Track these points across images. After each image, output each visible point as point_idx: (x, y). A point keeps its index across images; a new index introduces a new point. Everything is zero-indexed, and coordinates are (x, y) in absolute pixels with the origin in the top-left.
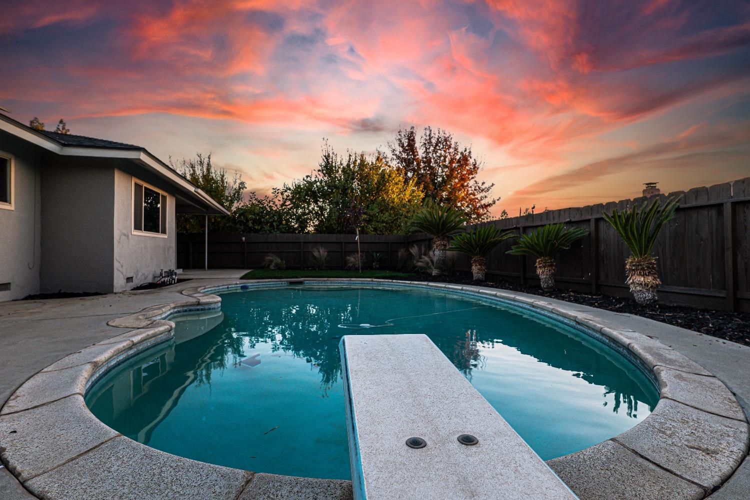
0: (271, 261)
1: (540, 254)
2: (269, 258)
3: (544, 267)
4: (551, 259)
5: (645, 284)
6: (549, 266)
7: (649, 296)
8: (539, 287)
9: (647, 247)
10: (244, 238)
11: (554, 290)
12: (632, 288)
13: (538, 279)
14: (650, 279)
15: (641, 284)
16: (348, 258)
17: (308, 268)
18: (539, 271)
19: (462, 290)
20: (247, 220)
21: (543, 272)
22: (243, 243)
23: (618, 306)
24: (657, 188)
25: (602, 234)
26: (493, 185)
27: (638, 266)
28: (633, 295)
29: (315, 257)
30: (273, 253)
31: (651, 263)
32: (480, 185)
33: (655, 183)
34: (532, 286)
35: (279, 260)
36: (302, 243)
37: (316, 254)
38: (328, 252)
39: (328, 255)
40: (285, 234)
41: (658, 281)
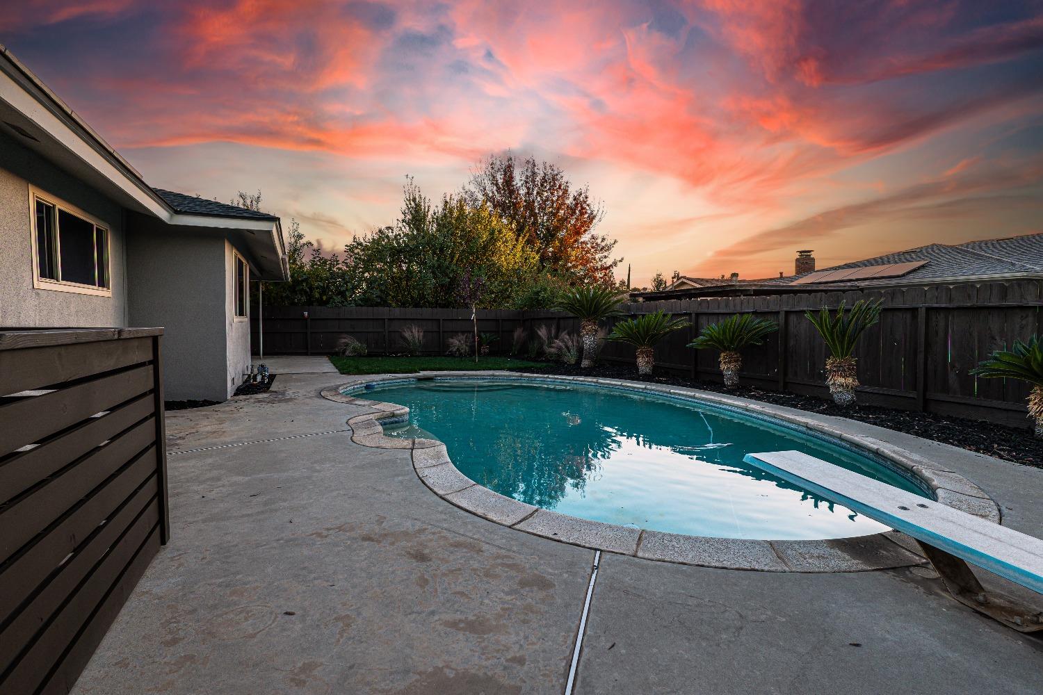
0: (347, 345)
1: (725, 349)
2: (343, 340)
3: (730, 362)
4: (736, 354)
5: (846, 385)
6: (735, 361)
7: (848, 397)
8: (723, 385)
9: (848, 348)
10: (306, 314)
11: (738, 387)
12: (832, 389)
13: (721, 374)
14: (850, 380)
15: (843, 385)
16: (451, 340)
17: (396, 353)
18: (723, 367)
19: (645, 388)
20: (311, 288)
21: (728, 368)
22: (306, 319)
23: (821, 408)
24: (812, 256)
25: (792, 328)
26: (615, 242)
27: (840, 367)
28: (832, 396)
29: (405, 339)
30: (346, 333)
31: (852, 365)
32: (599, 241)
33: (809, 251)
34: (715, 383)
35: (357, 344)
36: (386, 320)
37: (407, 334)
38: (424, 332)
39: (424, 336)
40: (363, 308)
41: (857, 383)
